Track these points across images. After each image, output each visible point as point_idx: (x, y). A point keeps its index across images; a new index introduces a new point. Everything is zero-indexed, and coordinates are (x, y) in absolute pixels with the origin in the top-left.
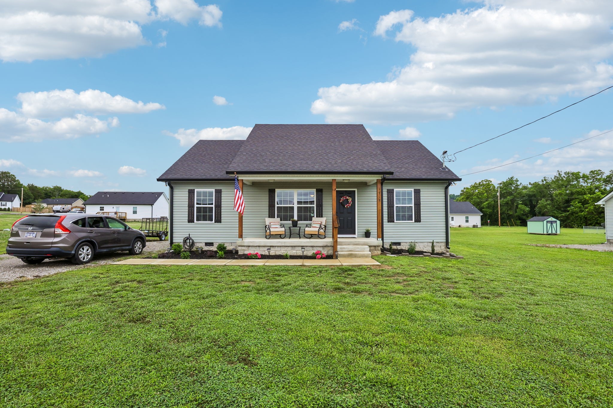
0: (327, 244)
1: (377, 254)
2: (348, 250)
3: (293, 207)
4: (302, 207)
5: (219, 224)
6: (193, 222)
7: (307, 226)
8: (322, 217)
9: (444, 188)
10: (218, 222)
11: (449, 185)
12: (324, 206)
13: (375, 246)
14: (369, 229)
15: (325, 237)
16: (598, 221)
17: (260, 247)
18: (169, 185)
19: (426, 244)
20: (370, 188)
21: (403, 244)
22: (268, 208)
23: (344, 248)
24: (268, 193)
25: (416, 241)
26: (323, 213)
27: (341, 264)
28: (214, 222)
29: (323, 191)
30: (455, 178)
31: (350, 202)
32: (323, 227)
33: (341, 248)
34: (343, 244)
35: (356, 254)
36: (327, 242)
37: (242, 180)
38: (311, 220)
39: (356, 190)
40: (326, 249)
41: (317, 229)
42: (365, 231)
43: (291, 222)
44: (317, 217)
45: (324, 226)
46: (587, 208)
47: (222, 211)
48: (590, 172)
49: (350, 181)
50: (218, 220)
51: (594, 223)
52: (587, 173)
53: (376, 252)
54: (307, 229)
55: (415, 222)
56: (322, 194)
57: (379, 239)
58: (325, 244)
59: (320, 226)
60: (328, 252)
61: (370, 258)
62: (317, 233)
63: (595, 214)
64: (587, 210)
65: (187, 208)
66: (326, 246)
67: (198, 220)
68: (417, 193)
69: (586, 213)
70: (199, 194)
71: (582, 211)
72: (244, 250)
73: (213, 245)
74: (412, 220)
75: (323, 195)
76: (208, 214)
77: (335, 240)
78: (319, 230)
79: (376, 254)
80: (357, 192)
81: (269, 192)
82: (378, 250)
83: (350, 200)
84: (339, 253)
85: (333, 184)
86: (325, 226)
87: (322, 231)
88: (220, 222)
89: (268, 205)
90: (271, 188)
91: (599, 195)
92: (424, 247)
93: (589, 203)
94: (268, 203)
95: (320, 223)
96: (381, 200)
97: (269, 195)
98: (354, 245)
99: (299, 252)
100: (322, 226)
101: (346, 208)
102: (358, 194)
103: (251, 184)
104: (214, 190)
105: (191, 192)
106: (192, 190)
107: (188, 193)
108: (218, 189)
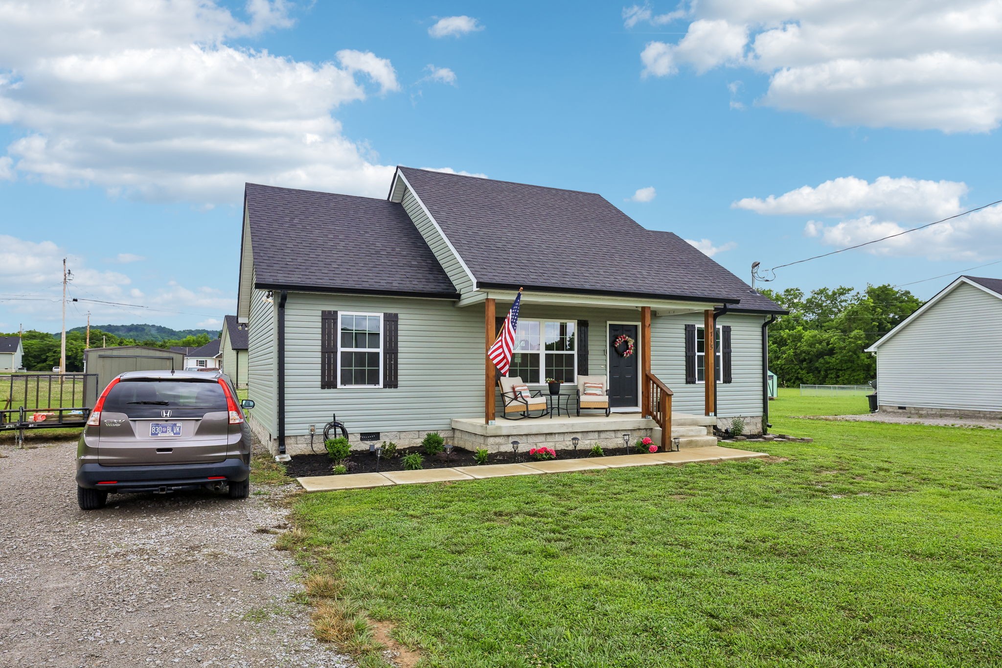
3: (538, 355)
4: (551, 355)
5: (393, 390)
6: (334, 386)
8: (587, 374)
10: (390, 387)
12: (590, 353)
16: (799, 375)
17: (529, 437)
18: (284, 298)
25: (743, 415)
26: (589, 368)
28: (382, 385)
29: (590, 324)
31: (631, 347)
44: (579, 374)
46: (784, 353)
47: (399, 361)
48: (785, 292)
50: (392, 382)
51: (794, 378)
52: (782, 293)
56: (587, 331)
63: (796, 363)
64: (784, 356)
65: (320, 354)
67: (344, 382)
68: (727, 332)
69: (783, 362)
70: (347, 322)
71: (778, 358)
72: (499, 444)
73: (380, 438)
75: (589, 333)
76: (367, 368)
88: (396, 386)
91: (799, 331)
93: (787, 345)
99: (567, 444)
101: (625, 357)
104: (382, 315)
105: (329, 319)
106: (330, 312)
107: (322, 319)
108: (389, 314)
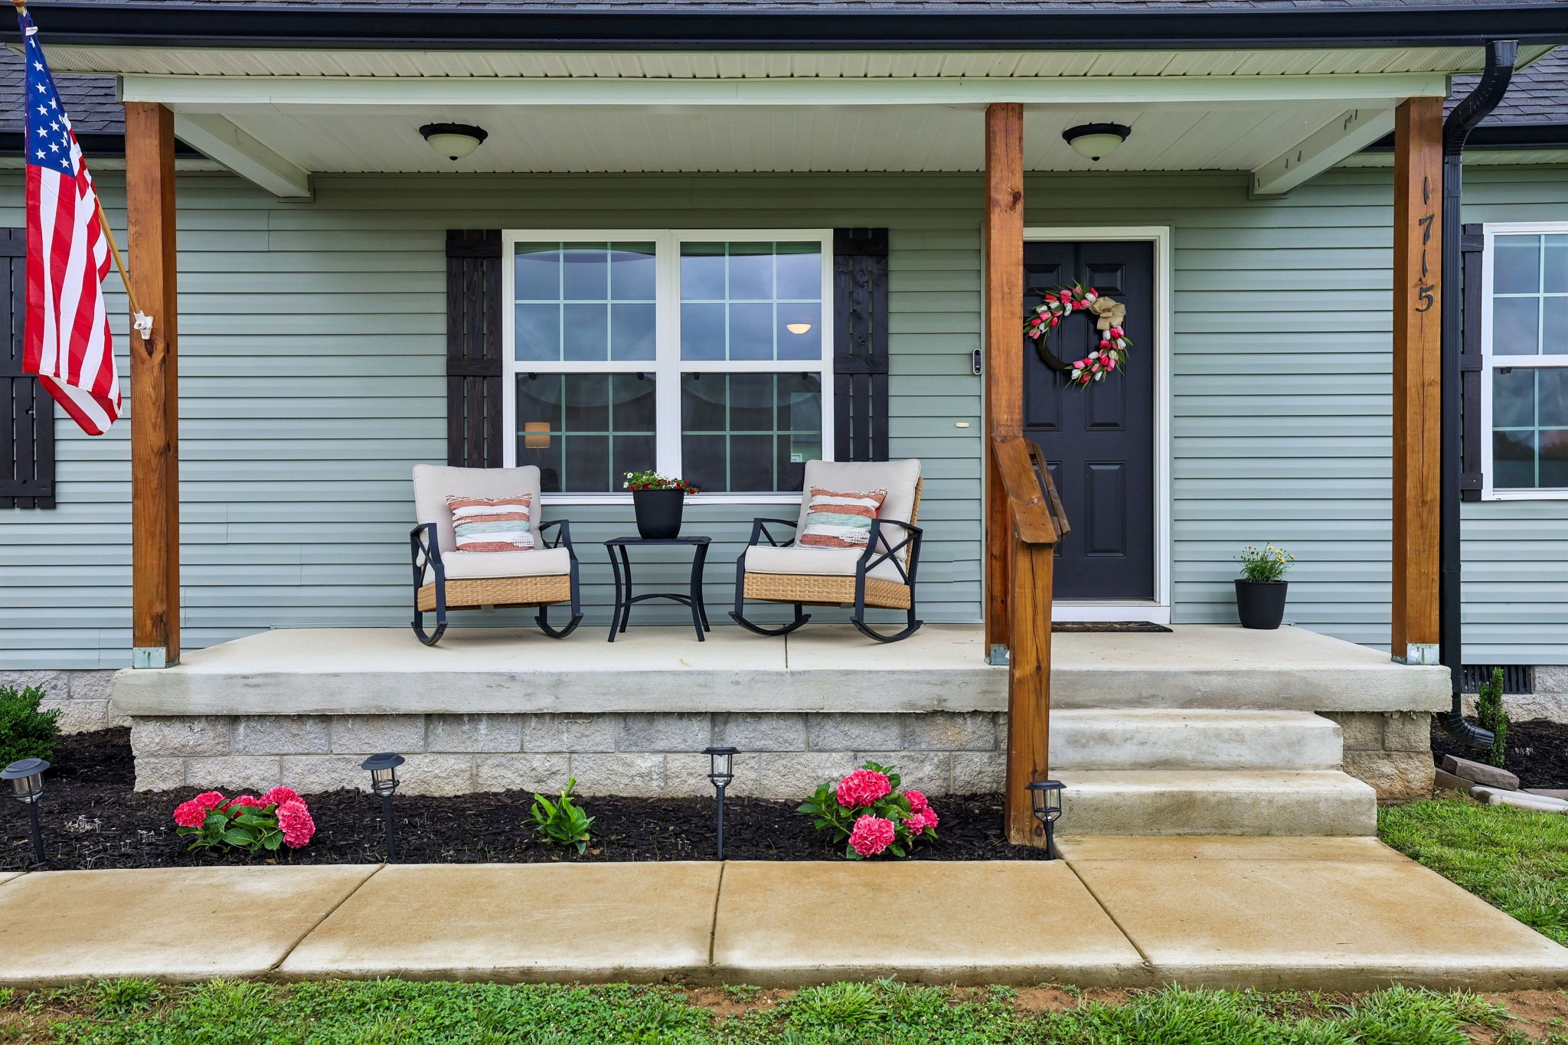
0: (941, 691)
2: (1149, 758)
5: (38, 515)
7: (760, 531)
8: (882, 455)
10: (29, 505)
12: (896, 366)
13: (1382, 714)
14: (1275, 551)
15: (913, 625)
20: (1276, 218)
21: (1550, 683)
22: (441, 387)
23: (1102, 737)
24: (439, 265)
26: (895, 428)
31: (1115, 336)
32: (896, 536)
33: (1076, 739)
34: (1094, 694)
36: (944, 679)
37: (162, 110)
38: (793, 479)
39: (1160, 235)
40: (933, 737)
41: (847, 561)
42: (1239, 571)
43: (629, 499)
44: (841, 455)
45: (903, 535)
53: (1387, 767)
54: (760, 558)
56: (884, 275)
57: (1413, 651)
58: (924, 698)
59: (876, 533)
62: (848, 595)
66: (935, 714)
75: (895, 284)
77: (1028, 668)
78: (862, 568)
80: (1176, 250)
81: (449, 257)
82: (1409, 751)
83: (1113, 316)
86: (915, 535)
87: (887, 572)
88: (49, 501)
89: (440, 366)
90: (464, 224)
94: (440, 346)
95: (872, 504)
97: (453, 278)
100: (886, 529)
101: (1079, 382)
102: (1176, 271)
103: (305, 193)
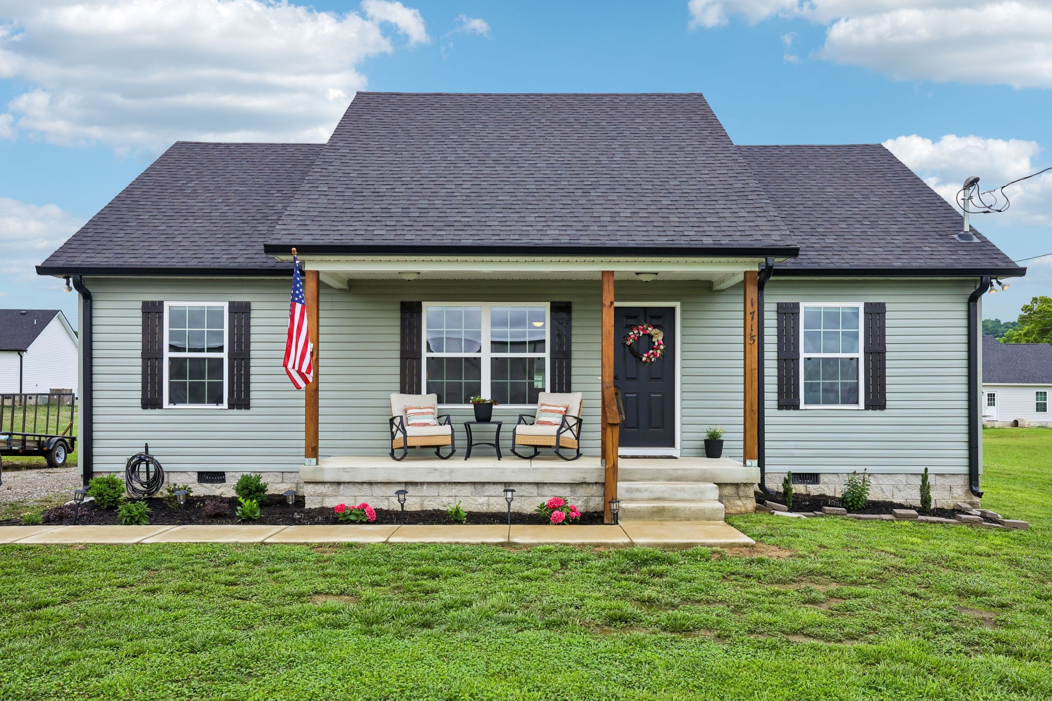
0: (585, 475)
1: (743, 510)
2: (652, 496)
3: (478, 360)
4: (504, 360)
5: (243, 411)
6: (158, 405)
7: (521, 419)
8: (569, 390)
9: (965, 299)
10: (239, 408)
11: (984, 288)
12: (574, 355)
13: (737, 484)
14: (719, 429)
15: (579, 455)
18: (79, 286)
19: (902, 478)
20: (723, 299)
21: (826, 480)
22: (398, 362)
23: (638, 490)
24: (398, 315)
25: (870, 469)
26: (574, 379)
27: (627, 540)
28: (225, 405)
29: (574, 307)
30: (1002, 265)
31: (659, 344)
32: (572, 422)
33: (629, 491)
34: (637, 477)
35: (677, 509)
36: (586, 471)
37: (318, 273)
38: (534, 400)
39: (677, 305)
40: (582, 491)
41: (553, 430)
42: (705, 436)
43: (472, 407)
44: (553, 390)
45: (575, 421)
47: (253, 370)
49: (658, 278)
50: (241, 401)
53: (739, 503)
54: (521, 429)
55: (867, 407)
56: (570, 320)
57: (748, 462)
58: (578, 478)
59: (564, 420)
60: (587, 501)
61: (722, 522)
62: (553, 443)
65: (140, 362)
66: (582, 483)
67: (172, 401)
68: (875, 314)
70: (178, 317)
72: (324, 496)
73: (224, 481)
74: (857, 402)
75: (574, 323)
76: (206, 381)
77: (610, 465)
78: (559, 433)
79: (739, 509)
80: (683, 311)
81: (402, 312)
82: (747, 497)
83: (658, 336)
84: (623, 505)
85: (606, 287)
86: (580, 421)
87: (568, 435)
88: (247, 407)
89: (397, 354)
90: (407, 299)
92: (895, 490)
94: (398, 346)
95: (563, 409)
96: (756, 339)
97: (403, 320)
98: (670, 480)
99: (496, 503)
100: (568, 419)
101: (646, 362)
102: (683, 319)
103: (345, 287)
104: (226, 306)
105: (152, 312)
106: (154, 303)
107: (143, 313)
108: (238, 302)
